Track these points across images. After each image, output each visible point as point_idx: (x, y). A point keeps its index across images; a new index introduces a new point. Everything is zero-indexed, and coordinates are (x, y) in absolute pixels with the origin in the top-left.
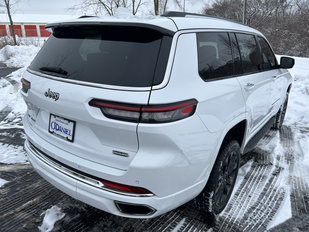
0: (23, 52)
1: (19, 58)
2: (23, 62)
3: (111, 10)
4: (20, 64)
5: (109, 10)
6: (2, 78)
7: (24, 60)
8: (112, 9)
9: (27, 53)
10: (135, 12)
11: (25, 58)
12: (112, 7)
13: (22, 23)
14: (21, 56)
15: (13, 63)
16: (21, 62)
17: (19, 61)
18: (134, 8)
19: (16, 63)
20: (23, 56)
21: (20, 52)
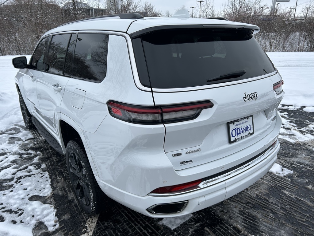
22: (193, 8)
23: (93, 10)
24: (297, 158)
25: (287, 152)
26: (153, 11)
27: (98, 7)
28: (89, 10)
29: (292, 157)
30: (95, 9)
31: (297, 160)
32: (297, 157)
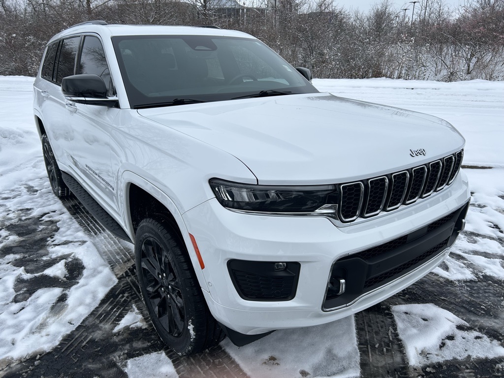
22: (414, 3)
23: (245, 10)
24: (496, 321)
25: (478, 301)
26: (333, 8)
27: (244, 4)
28: (238, 10)
29: (483, 316)
30: (248, 9)
31: (493, 324)
32: (496, 317)
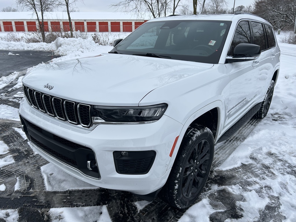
0: (69, 43)
1: (65, 48)
2: (67, 51)
3: (151, 6)
4: (64, 53)
5: (149, 5)
6: (43, 62)
7: (68, 49)
8: (152, 4)
9: (72, 44)
10: (175, 6)
11: (69, 48)
12: (152, 2)
13: (85, 20)
14: (66, 46)
15: (59, 52)
16: (66, 51)
17: (64, 50)
18: (174, 3)
19: (62, 52)
20: (68, 46)
21: (67, 43)
